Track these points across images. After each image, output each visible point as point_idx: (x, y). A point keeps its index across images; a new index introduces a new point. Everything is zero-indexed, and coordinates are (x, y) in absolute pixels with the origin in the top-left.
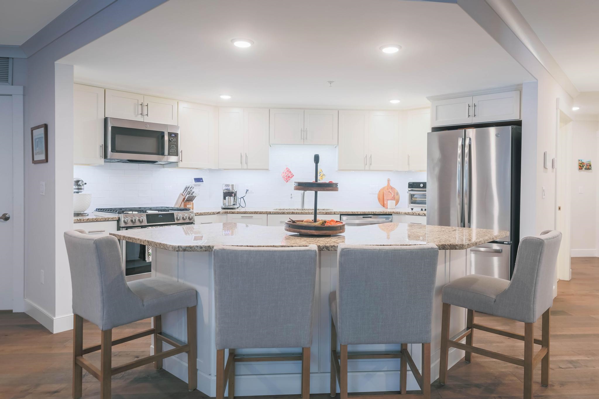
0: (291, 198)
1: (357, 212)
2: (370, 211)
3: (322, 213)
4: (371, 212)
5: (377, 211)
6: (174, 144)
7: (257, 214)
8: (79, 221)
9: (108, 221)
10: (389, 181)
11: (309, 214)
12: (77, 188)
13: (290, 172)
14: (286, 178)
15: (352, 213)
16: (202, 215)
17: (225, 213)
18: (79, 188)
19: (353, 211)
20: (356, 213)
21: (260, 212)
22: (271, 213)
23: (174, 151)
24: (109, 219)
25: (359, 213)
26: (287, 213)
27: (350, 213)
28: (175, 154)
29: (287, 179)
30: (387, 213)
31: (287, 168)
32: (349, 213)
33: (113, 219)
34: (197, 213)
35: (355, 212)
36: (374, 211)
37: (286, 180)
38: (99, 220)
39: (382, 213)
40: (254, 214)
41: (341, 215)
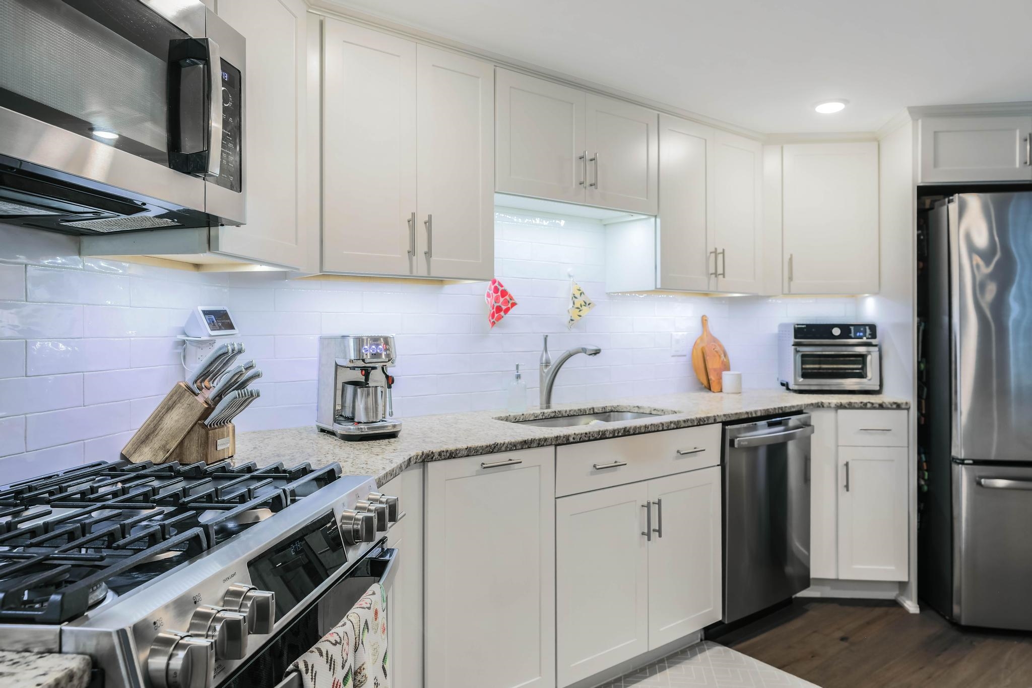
0: (518, 377)
1: (755, 412)
3: (690, 424)
6: (226, 125)
7: (529, 448)
10: (704, 321)
13: (504, 293)
15: (746, 416)
21: (540, 440)
22: (571, 440)
23: (227, 158)
31: (494, 282)
35: (751, 413)
40: (522, 448)
41: (725, 424)
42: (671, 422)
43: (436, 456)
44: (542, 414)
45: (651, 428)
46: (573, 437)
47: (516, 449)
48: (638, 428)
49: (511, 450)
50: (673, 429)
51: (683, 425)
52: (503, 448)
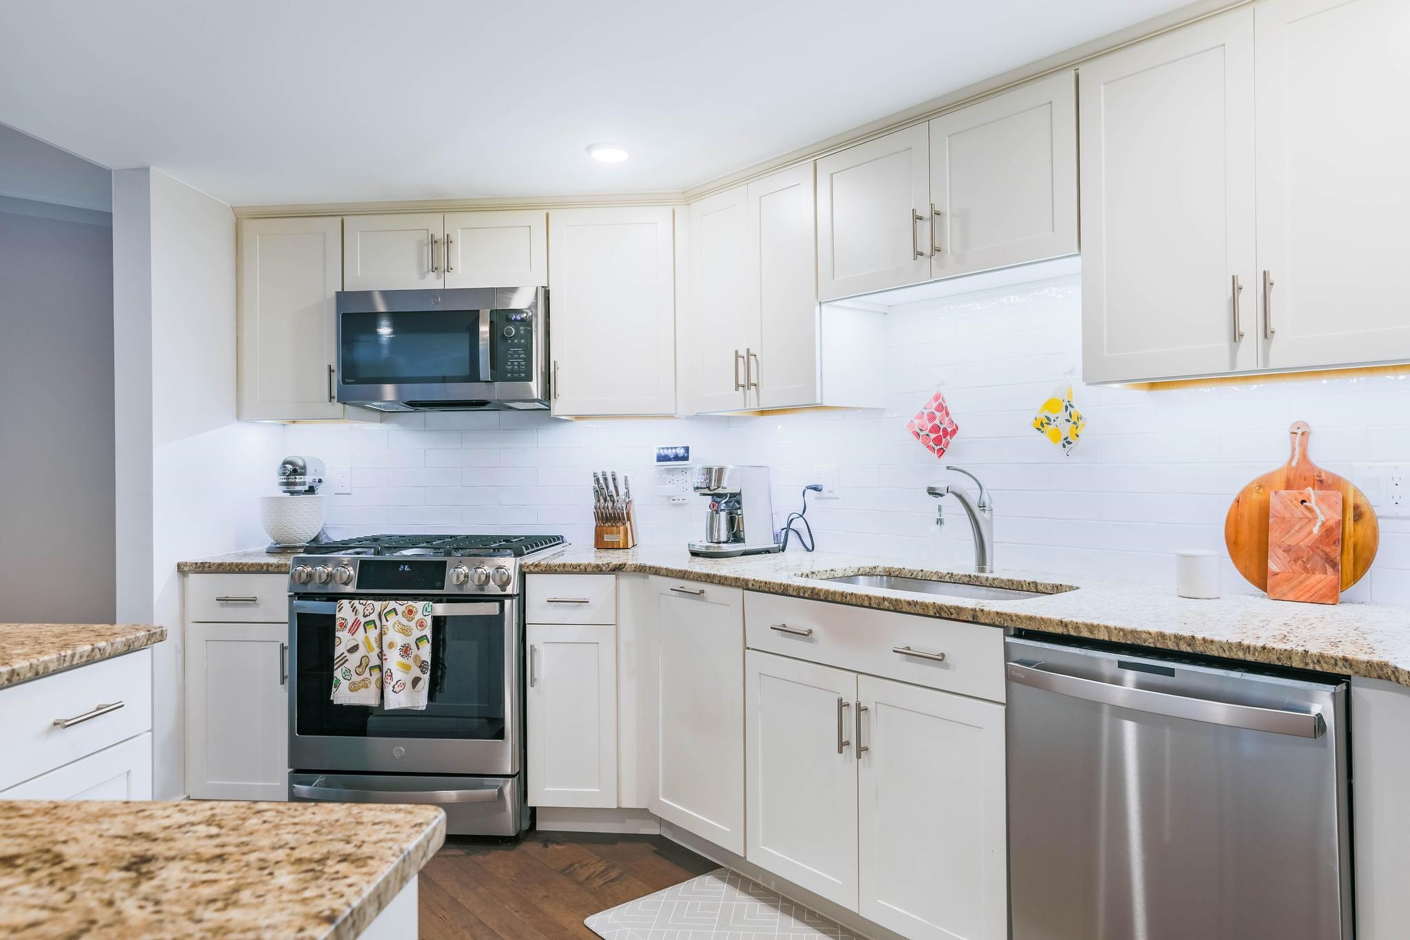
1: (1091, 628)
2: (1169, 631)
3: (921, 611)
4: (1178, 638)
5: (1216, 639)
6: (518, 345)
7: (713, 583)
8: (201, 569)
9: (267, 572)
11: (870, 607)
12: (285, 481)
13: (947, 412)
14: (933, 436)
16: (555, 572)
17: (640, 571)
18: (290, 480)
19: (1067, 619)
20: (1085, 634)
23: (519, 365)
24: (270, 569)
25: (1103, 636)
26: (795, 594)
27: (1051, 630)
28: (523, 375)
29: (938, 441)
30: (1297, 664)
31: (937, 398)
32: (1043, 628)
33: (280, 568)
34: (536, 566)
35: (1077, 627)
36: (1199, 636)
37: (936, 448)
38: (245, 569)
39: (1250, 658)
40: (706, 581)
42: (884, 599)
43: (647, 570)
44: (950, 575)
45: (851, 599)
46: (752, 582)
47: (701, 581)
48: (832, 593)
49: (697, 580)
50: (888, 610)
51: (906, 608)
52: (691, 577)
